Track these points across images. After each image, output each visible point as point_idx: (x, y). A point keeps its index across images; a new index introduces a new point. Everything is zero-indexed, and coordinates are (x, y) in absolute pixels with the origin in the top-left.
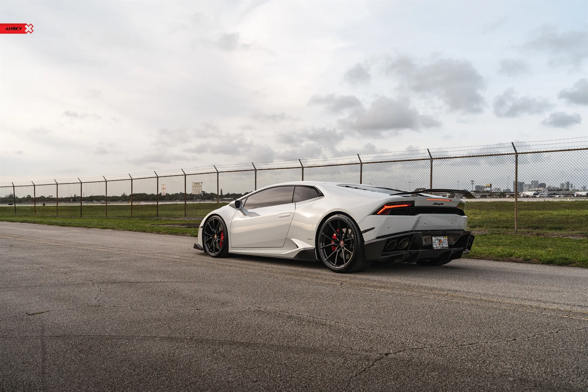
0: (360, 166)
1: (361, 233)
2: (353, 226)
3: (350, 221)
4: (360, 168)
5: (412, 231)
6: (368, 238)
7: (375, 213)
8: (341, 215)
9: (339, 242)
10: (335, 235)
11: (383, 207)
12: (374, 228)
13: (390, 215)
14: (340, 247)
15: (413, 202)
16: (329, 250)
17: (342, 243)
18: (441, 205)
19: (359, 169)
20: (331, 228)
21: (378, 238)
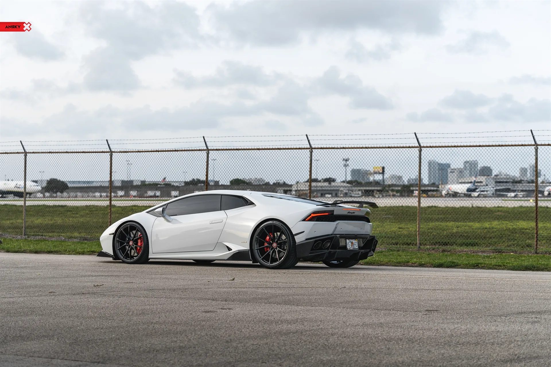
0: (206, 154)
1: (293, 236)
2: (286, 230)
3: (283, 227)
4: (206, 157)
5: (332, 234)
6: (299, 239)
7: (304, 220)
8: (275, 222)
9: (272, 244)
10: (268, 238)
11: (310, 215)
12: (303, 232)
13: (316, 221)
14: (273, 248)
15: (333, 211)
16: (262, 251)
17: (275, 245)
18: (353, 214)
19: (205, 159)
20: (266, 232)
21: (306, 239)
